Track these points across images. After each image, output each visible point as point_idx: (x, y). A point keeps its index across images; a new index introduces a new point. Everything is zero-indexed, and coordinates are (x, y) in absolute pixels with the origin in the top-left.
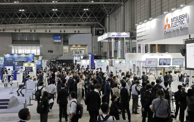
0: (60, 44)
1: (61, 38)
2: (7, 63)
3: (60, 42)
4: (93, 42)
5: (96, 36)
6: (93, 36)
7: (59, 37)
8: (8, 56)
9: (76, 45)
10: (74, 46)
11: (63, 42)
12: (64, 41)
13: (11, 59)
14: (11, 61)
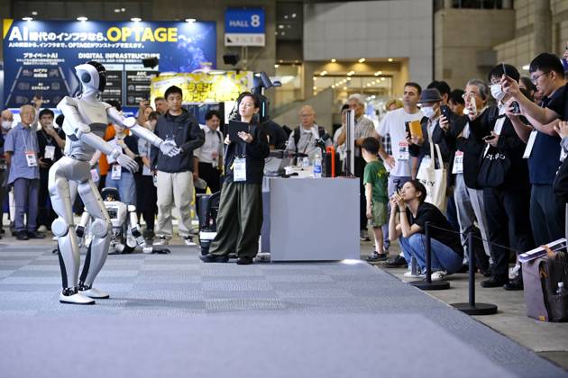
0: (256, 55)
1: (264, 22)
2: (23, 86)
3: (259, 48)
4: (437, 46)
5: (455, 11)
6: (439, 13)
7: (256, 20)
8: (34, 36)
9: (347, 64)
10: (333, 67)
11: (272, 48)
12: (280, 42)
13: (54, 59)
14: (54, 72)
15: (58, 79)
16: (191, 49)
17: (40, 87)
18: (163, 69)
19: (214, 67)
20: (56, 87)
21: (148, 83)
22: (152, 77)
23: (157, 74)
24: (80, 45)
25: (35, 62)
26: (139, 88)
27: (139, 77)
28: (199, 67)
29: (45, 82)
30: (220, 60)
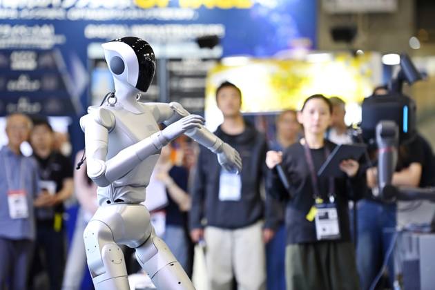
13: (45, 37)
14: (46, 60)
15: (52, 71)
16: (276, 19)
17: (23, 84)
18: (228, 53)
19: (314, 47)
20: (50, 83)
21: (203, 76)
22: (210, 66)
23: (218, 60)
24: (90, 15)
25: (13, 42)
26: (188, 84)
27: (188, 67)
28: (288, 47)
29: (32, 75)
30: (325, 37)
